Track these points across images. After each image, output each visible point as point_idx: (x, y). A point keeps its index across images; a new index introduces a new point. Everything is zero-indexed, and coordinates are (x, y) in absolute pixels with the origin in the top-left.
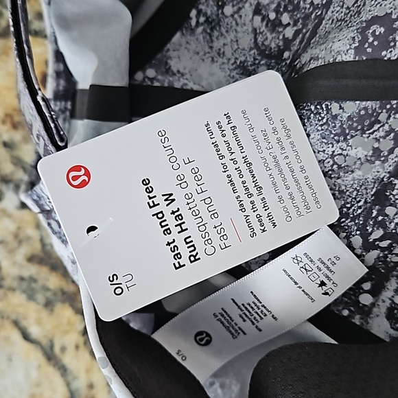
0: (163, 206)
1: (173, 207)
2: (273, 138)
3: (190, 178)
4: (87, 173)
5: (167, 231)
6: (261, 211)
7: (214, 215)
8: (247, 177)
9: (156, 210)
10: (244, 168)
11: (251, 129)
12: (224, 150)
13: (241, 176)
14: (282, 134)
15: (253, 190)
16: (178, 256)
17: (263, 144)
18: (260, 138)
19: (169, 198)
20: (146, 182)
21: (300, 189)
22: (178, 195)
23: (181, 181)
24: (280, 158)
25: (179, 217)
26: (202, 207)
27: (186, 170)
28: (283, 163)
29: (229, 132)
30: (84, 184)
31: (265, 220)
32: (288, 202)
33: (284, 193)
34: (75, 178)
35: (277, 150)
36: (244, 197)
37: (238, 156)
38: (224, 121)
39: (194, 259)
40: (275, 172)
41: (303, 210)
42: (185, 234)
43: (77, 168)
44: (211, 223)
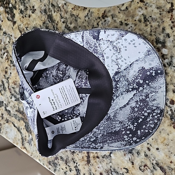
0: (52, 101)
1: (53, 101)
2: (70, 90)
3: (56, 97)
4: (39, 96)
5: (52, 105)
6: (68, 102)
7: (60, 102)
8: (66, 96)
9: (50, 102)
10: (65, 95)
11: (67, 89)
12: (62, 92)
13: (65, 96)
14: (72, 89)
15: (67, 99)
16: (54, 109)
17: (69, 91)
18: (68, 90)
19: (53, 100)
20: (49, 98)
21: (74, 98)
22: (54, 99)
23: (55, 97)
24: (71, 93)
25: (54, 103)
26: (58, 101)
27: (55, 96)
28: (72, 94)
29: (63, 90)
30: (39, 98)
31: (68, 103)
32: (72, 100)
33: (72, 99)
34: (37, 97)
35: (71, 92)
36: (65, 100)
37: (64, 93)
38: (62, 88)
39: (56, 109)
40: (70, 95)
41: (75, 101)
42: (55, 105)
43: (38, 95)
44: (59, 104)
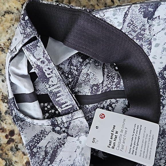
0: (114, 133)
1: (116, 135)
2: (148, 137)
3: (124, 132)
4: (104, 117)
5: (112, 138)
6: (135, 150)
7: (124, 142)
8: (137, 140)
9: (112, 133)
10: (137, 138)
11: (145, 132)
12: (135, 132)
13: (135, 139)
14: (151, 138)
15: (136, 144)
16: (110, 145)
17: (145, 137)
18: (145, 135)
19: (117, 132)
20: (114, 126)
21: (147, 152)
22: (119, 133)
23: (122, 131)
24: (147, 142)
25: (116, 137)
26: (122, 139)
27: (124, 130)
28: (147, 144)
29: (139, 129)
30: (102, 118)
31: (134, 152)
32: (142, 153)
33: (143, 150)
35: (147, 140)
36: (133, 144)
37: (138, 135)
38: (140, 126)
39: (113, 148)
40: (144, 144)
41: (145, 157)
42: (115, 142)
43: (103, 114)
44: (122, 143)
